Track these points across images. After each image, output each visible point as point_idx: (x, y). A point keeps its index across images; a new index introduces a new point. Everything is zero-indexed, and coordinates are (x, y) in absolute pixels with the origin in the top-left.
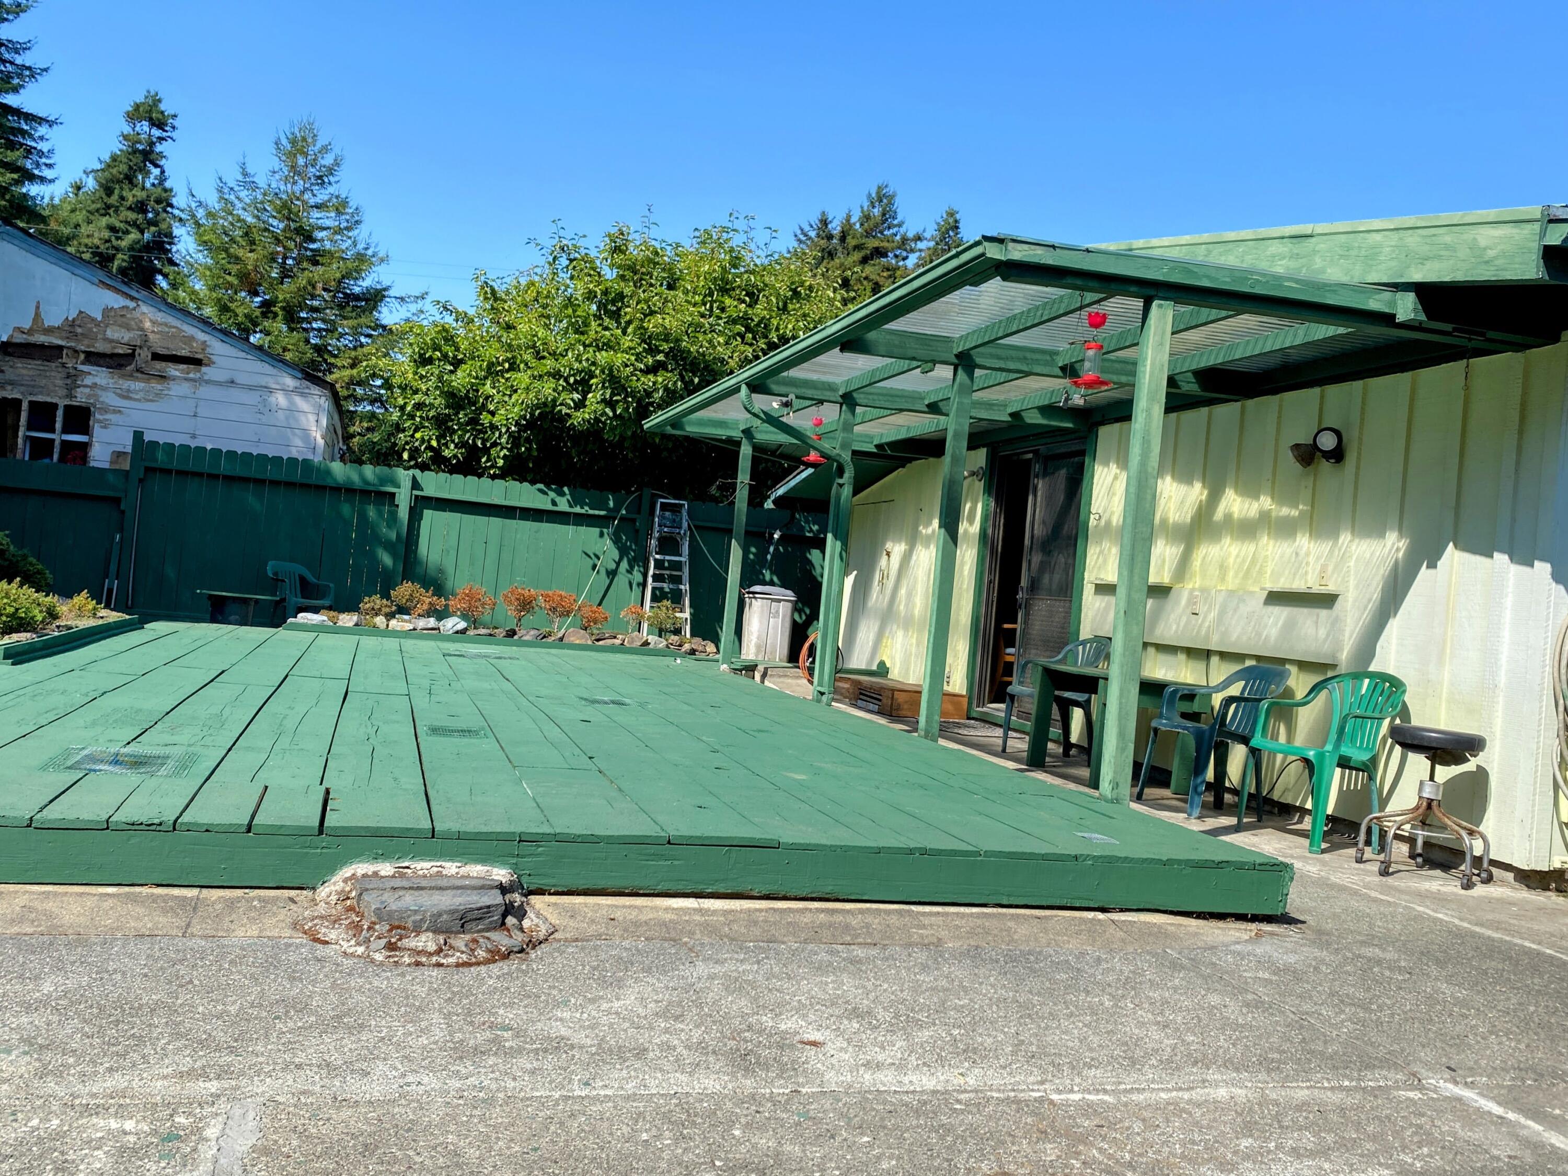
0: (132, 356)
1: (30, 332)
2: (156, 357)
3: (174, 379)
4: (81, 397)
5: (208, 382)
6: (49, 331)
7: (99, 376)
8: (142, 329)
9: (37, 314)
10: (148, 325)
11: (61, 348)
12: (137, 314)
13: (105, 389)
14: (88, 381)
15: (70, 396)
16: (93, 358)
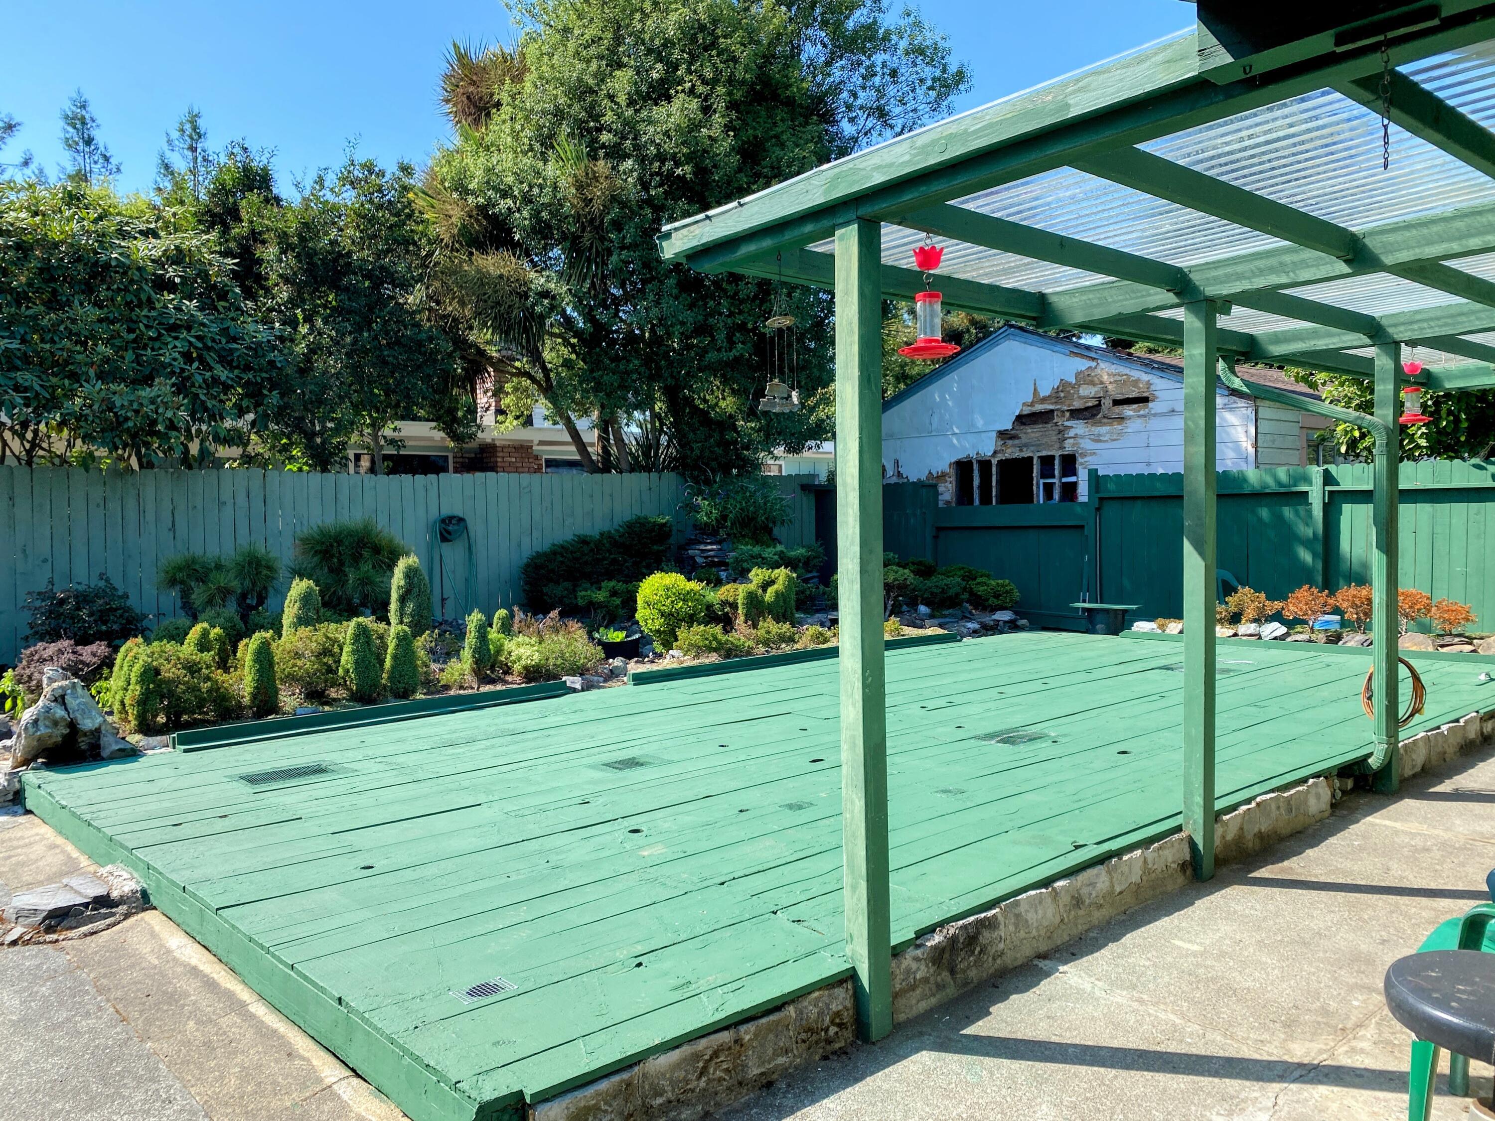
0: (1099, 405)
1: (1032, 404)
2: (1117, 403)
3: (1130, 418)
4: (1069, 447)
5: (1155, 415)
6: (1044, 400)
7: (1079, 428)
8: (1102, 383)
9: (1035, 390)
10: (1105, 378)
11: (1052, 411)
12: (1098, 371)
13: (1082, 437)
14: (1072, 433)
15: (1062, 448)
16: (1076, 414)
